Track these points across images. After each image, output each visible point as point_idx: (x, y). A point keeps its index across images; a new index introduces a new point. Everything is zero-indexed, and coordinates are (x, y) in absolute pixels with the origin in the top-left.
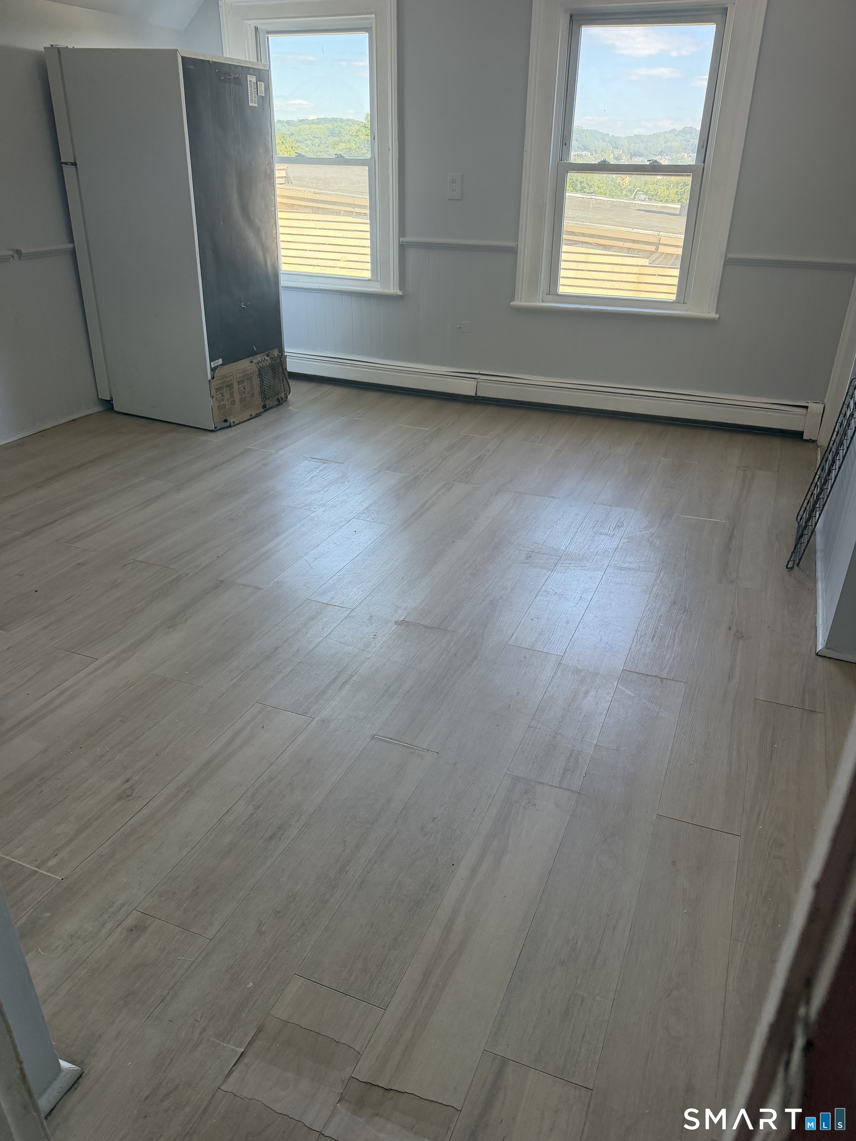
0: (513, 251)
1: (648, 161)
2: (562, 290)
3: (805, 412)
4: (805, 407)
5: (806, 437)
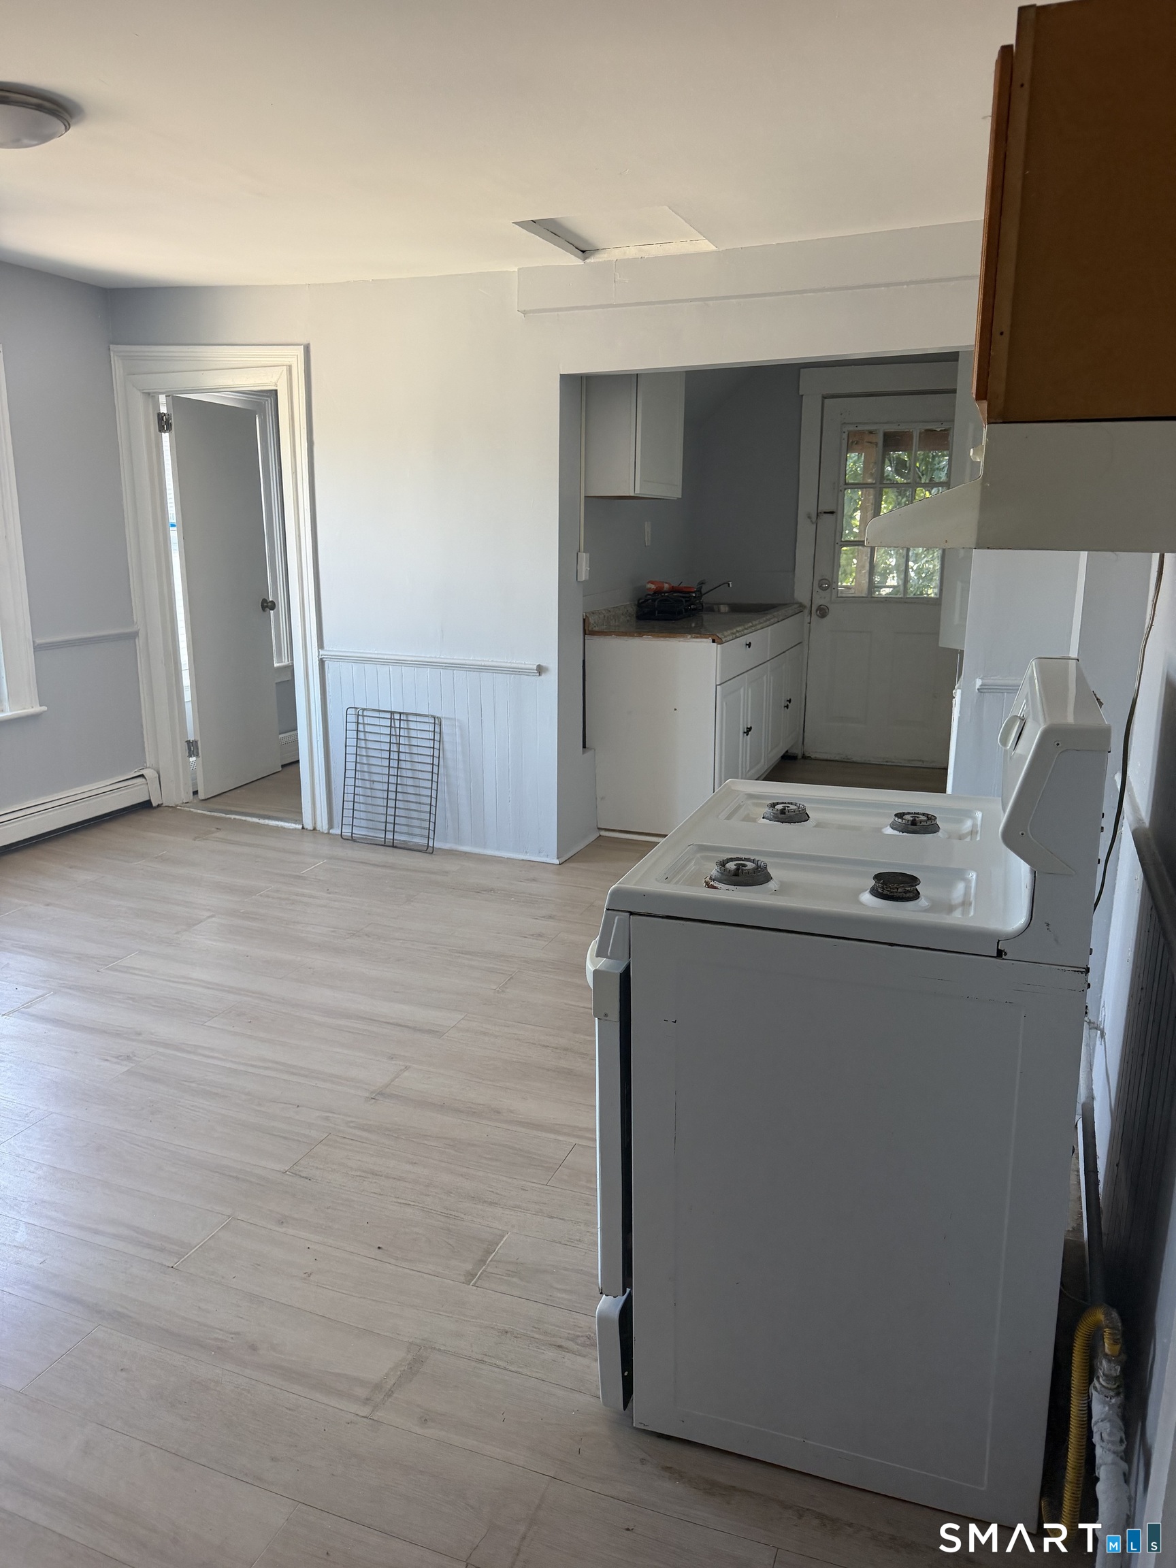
3: (144, 780)
4: (142, 776)
5: (154, 804)
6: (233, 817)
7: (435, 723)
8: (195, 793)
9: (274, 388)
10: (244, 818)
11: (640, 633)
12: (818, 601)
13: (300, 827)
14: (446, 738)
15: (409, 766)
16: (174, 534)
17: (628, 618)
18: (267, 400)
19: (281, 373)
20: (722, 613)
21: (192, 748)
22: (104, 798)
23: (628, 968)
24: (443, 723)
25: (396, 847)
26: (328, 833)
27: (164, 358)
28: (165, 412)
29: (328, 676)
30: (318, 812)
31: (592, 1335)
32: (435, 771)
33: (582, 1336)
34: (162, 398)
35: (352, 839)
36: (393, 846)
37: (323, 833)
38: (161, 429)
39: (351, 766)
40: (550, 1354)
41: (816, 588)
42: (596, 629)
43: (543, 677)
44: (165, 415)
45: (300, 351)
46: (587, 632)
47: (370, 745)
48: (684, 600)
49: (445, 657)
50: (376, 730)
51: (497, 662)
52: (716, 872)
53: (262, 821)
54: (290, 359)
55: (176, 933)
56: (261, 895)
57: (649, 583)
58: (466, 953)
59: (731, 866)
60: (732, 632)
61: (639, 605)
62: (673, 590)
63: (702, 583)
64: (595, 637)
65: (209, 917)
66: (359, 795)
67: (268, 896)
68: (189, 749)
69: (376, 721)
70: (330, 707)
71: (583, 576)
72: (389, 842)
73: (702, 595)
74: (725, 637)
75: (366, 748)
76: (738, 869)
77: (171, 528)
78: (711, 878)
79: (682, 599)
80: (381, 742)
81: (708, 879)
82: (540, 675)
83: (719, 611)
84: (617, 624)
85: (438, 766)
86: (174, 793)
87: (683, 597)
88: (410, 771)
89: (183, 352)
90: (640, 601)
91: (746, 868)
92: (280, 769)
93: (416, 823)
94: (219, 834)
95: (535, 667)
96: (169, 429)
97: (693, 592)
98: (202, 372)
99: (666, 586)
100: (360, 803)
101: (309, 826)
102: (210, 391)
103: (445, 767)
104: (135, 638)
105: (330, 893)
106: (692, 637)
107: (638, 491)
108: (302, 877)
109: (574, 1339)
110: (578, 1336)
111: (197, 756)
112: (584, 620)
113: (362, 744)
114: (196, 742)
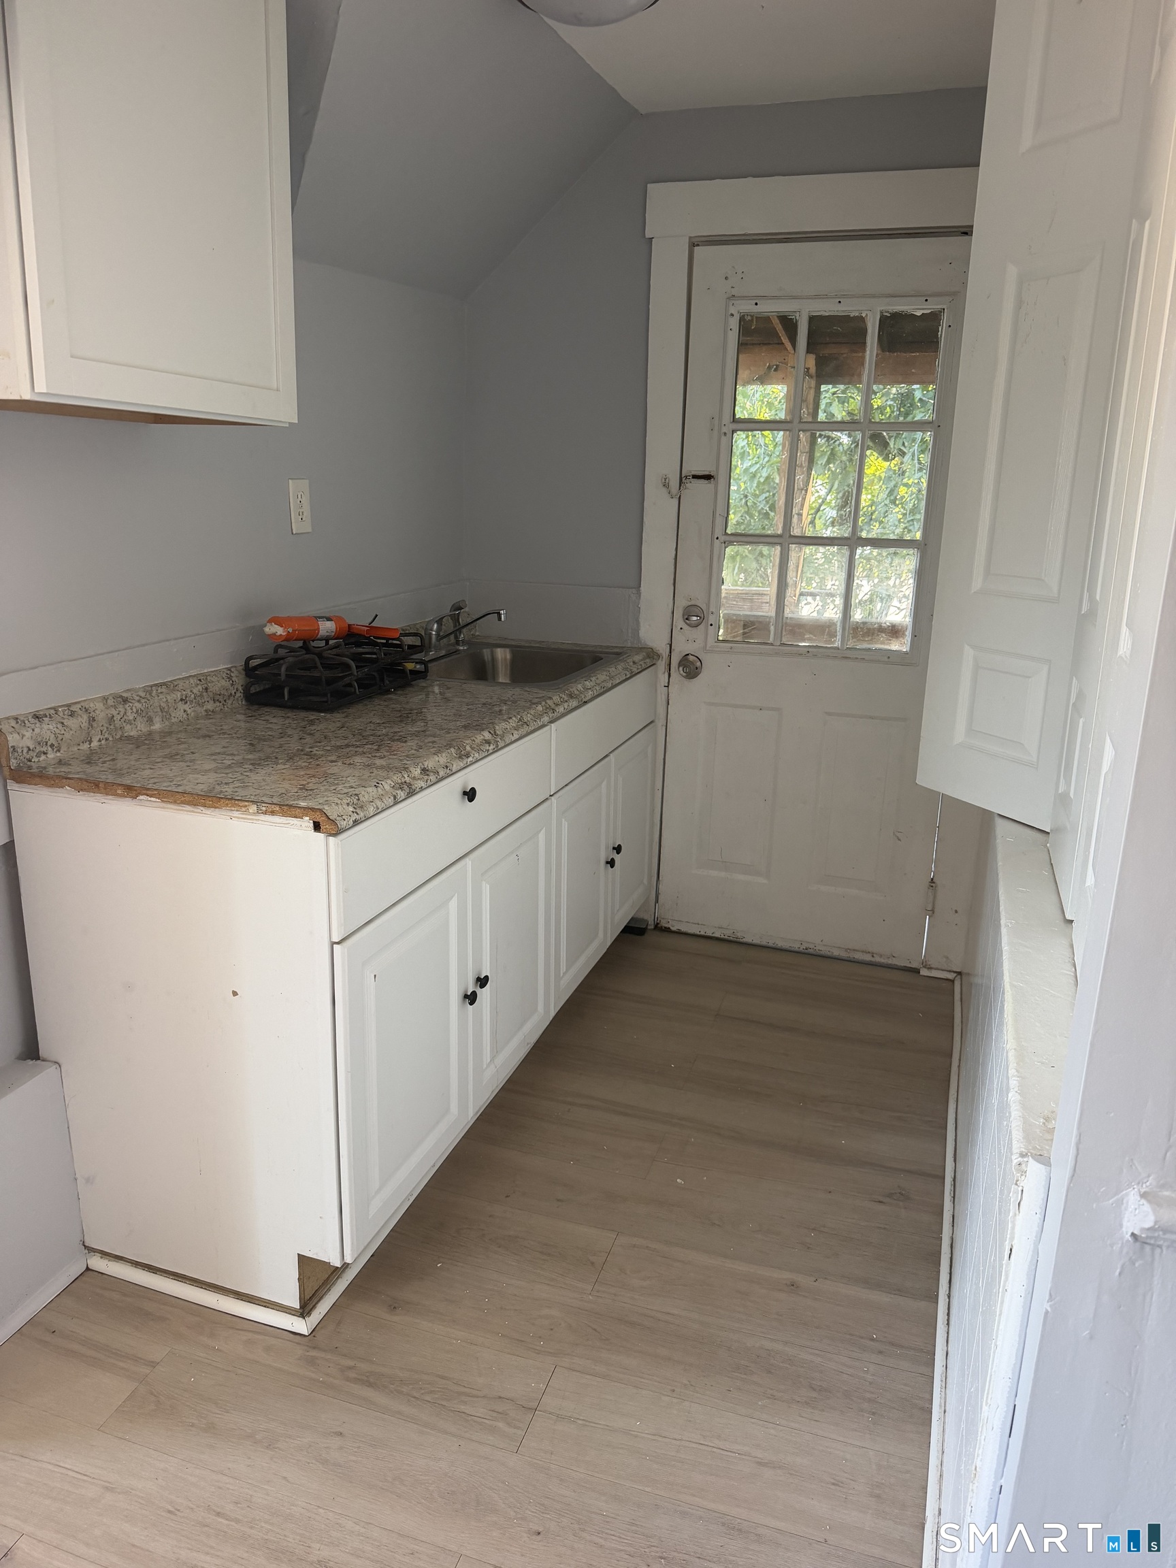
12: (681, 648)
41: (679, 622)
57: (270, 621)
62: (350, 636)
64: (26, 787)
99: (326, 626)
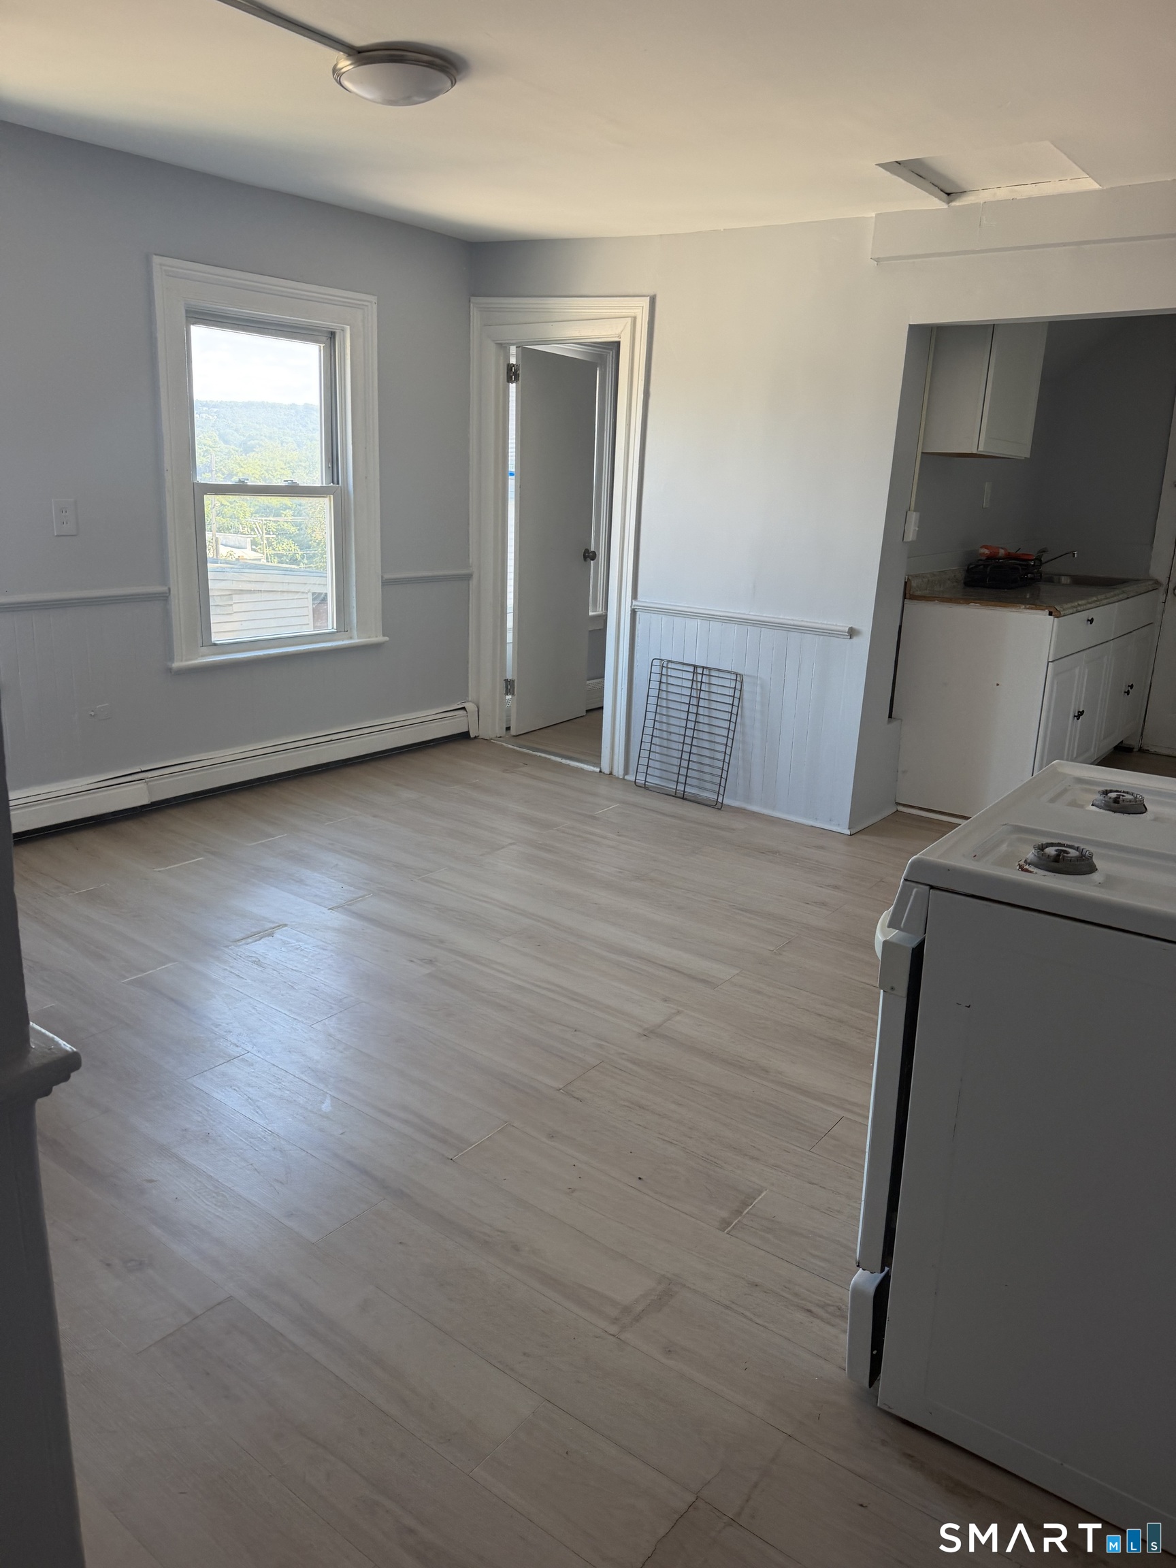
0: (164, 597)
1: (285, 481)
2: (215, 638)
3: (465, 712)
4: (464, 708)
5: (472, 735)
6: (539, 754)
7: (736, 680)
8: (508, 729)
9: (616, 339)
10: (548, 756)
11: (965, 600)
13: (598, 770)
14: (746, 696)
15: (706, 720)
16: (512, 482)
17: (955, 584)
18: (609, 353)
19: (625, 325)
20: (1063, 585)
21: (509, 686)
22: (430, 725)
23: (922, 944)
24: (744, 680)
25: (686, 799)
26: (624, 779)
27: (518, 310)
28: (515, 363)
29: (639, 626)
30: (616, 757)
31: (844, 1307)
32: (732, 728)
33: (833, 1306)
34: (513, 350)
35: (645, 787)
36: (683, 798)
37: (618, 778)
38: (509, 380)
39: (650, 716)
40: (800, 1316)
42: (918, 593)
43: (855, 640)
44: (514, 365)
45: (645, 302)
46: (907, 596)
47: (671, 697)
48: (1020, 567)
49: (754, 614)
50: (679, 682)
51: (807, 622)
52: (1033, 856)
53: (564, 761)
54: (635, 311)
55: (481, 855)
56: (557, 830)
57: (982, 547)
58: (746, 911)
59: (1051, 851)
60: (1073, 605)
61: (968, 571)
62: (1009, 556)
63: (1044, 551)
64: (915, 602)
65: (511, 844)
66: (656, 745)
67: (563, 832)
68: (507, 687)
69: (679, 674)
70: (637, 656)
71: (911, 536)
72: (680, 794)
73: (1041, 563)
74: (1064, 610)
75: (666, 699)
76: (1058, 855)
77: (510, 477)
78: (1026, 861)
79: (1019, 566)
80: (681, 694)
81: (1022, 863)
82: (851, 638)
83: (1059, 582)
84: (941, 589)
85: (735, 723)
86: (490, 728)
87: (1019, 564)
88: (707, 726)
89: (535, 304)
90: (971, 566)
91: (1069, 855)
92: (585, 714)
93: (707, 777)
94: (525, 769)
95: (847, 629)
96: (517, 380)
97: (1032, 560)
98: (552, 324)
99: (1002, 552)
100: (656, 752)
101: (606, 770)
102: (555, 342)
103: (743, 724)
104: (469, 580)
105: (619, 836)
106: (1026, 608)
107: (981, 448)
108: (595, 817)
109: (824, 1306)
110: (829, 1305)
111: (513, 694)
112: (906, 583)
113: (664, 695)
114: (513, 681)
